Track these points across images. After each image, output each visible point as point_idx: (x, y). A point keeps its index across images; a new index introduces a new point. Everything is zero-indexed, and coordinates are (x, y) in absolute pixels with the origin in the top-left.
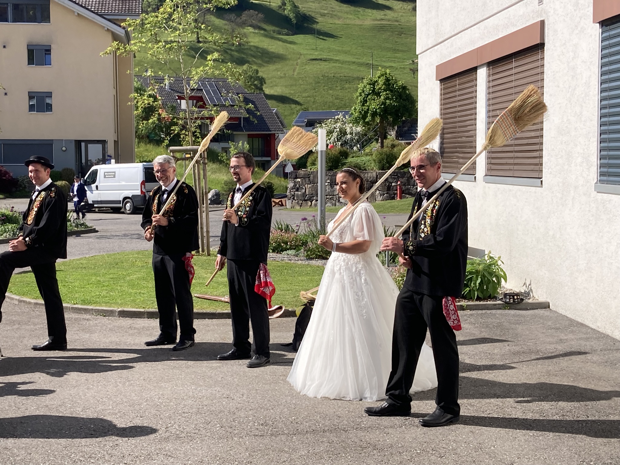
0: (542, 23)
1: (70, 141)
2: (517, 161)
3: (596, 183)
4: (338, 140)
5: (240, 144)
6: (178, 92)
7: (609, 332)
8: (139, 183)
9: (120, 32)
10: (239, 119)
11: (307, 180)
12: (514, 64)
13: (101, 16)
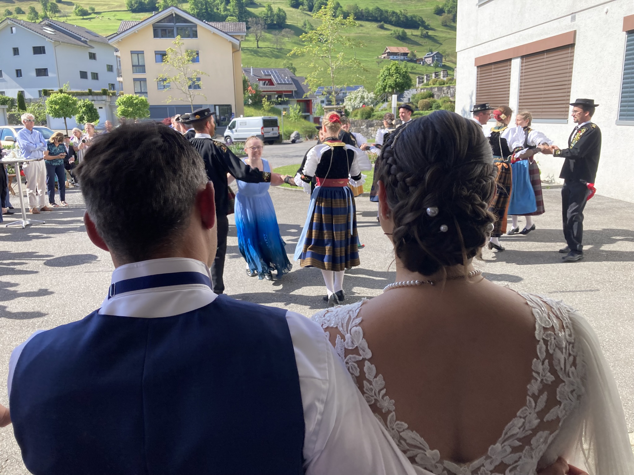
0: (575, 32)
1: (212, 105)
2: (544, 110)
3: (617, 120)
4: (361, 102)
5: (295, 106)
6: (258, 76)
7: (621, 199)
8: (260, 128)
9: (237, 42)
10: (292, 91)
11: (353, 125)
12: (545, 56)
13: (225, 33)
